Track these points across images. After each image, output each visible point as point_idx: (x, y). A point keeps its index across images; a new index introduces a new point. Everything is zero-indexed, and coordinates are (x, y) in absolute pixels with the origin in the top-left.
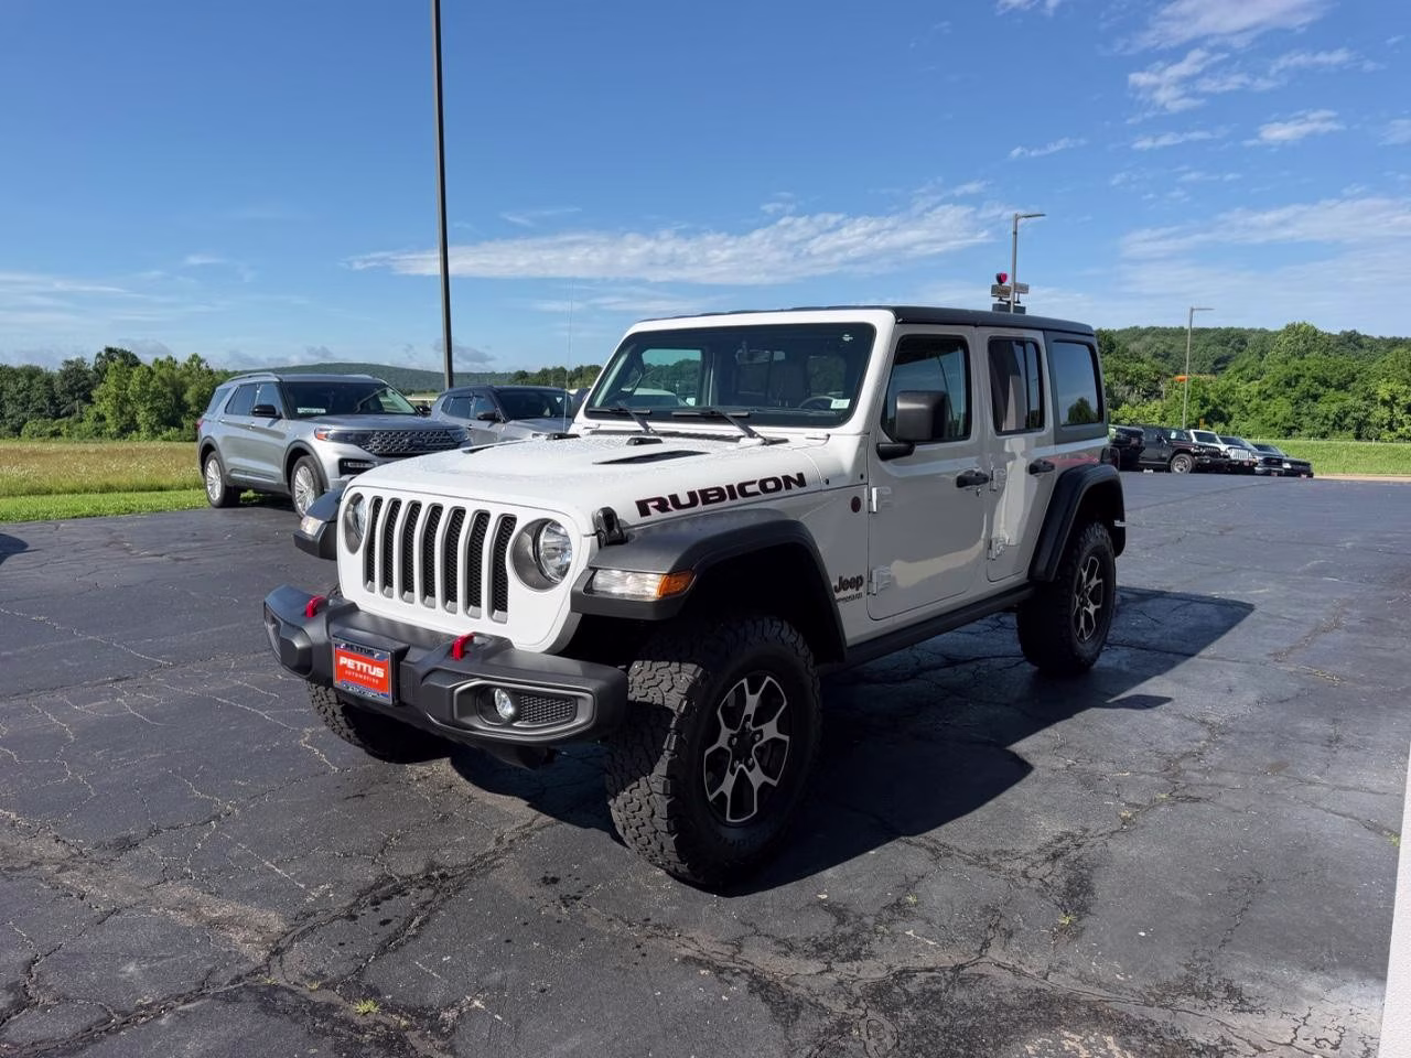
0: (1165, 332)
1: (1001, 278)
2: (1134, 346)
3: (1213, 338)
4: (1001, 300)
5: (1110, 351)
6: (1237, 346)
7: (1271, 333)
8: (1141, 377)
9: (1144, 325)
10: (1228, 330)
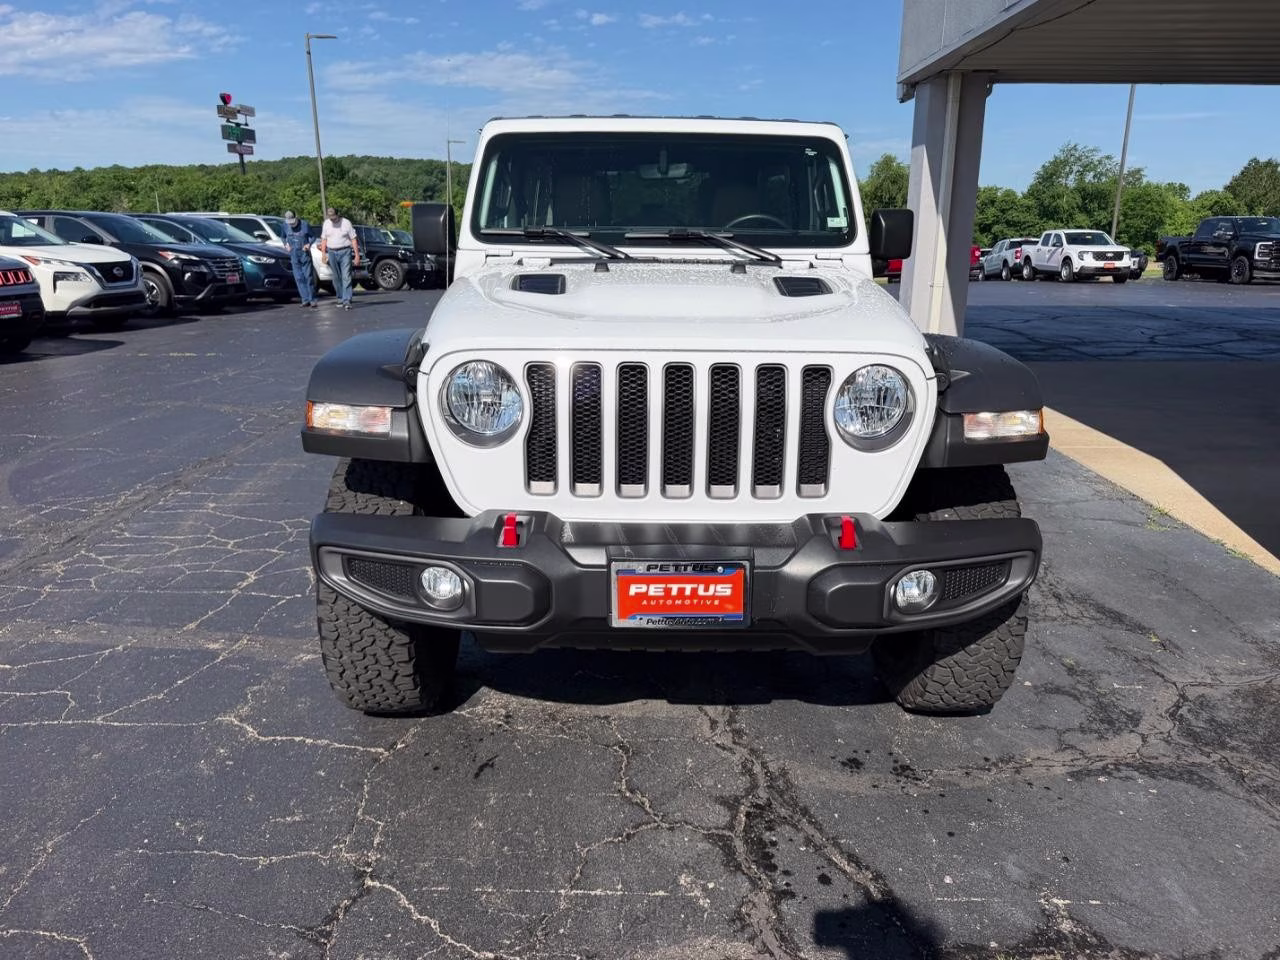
0: (379, 161)
1: (226, 99)
2: (360, 173)
3: (420, 168)
4: (228, 121)
5: (343, 178)
6: (440, 176)
7: (463, 166)
8: (372, 201)
9: (359, 154)
10: (431, 162)
